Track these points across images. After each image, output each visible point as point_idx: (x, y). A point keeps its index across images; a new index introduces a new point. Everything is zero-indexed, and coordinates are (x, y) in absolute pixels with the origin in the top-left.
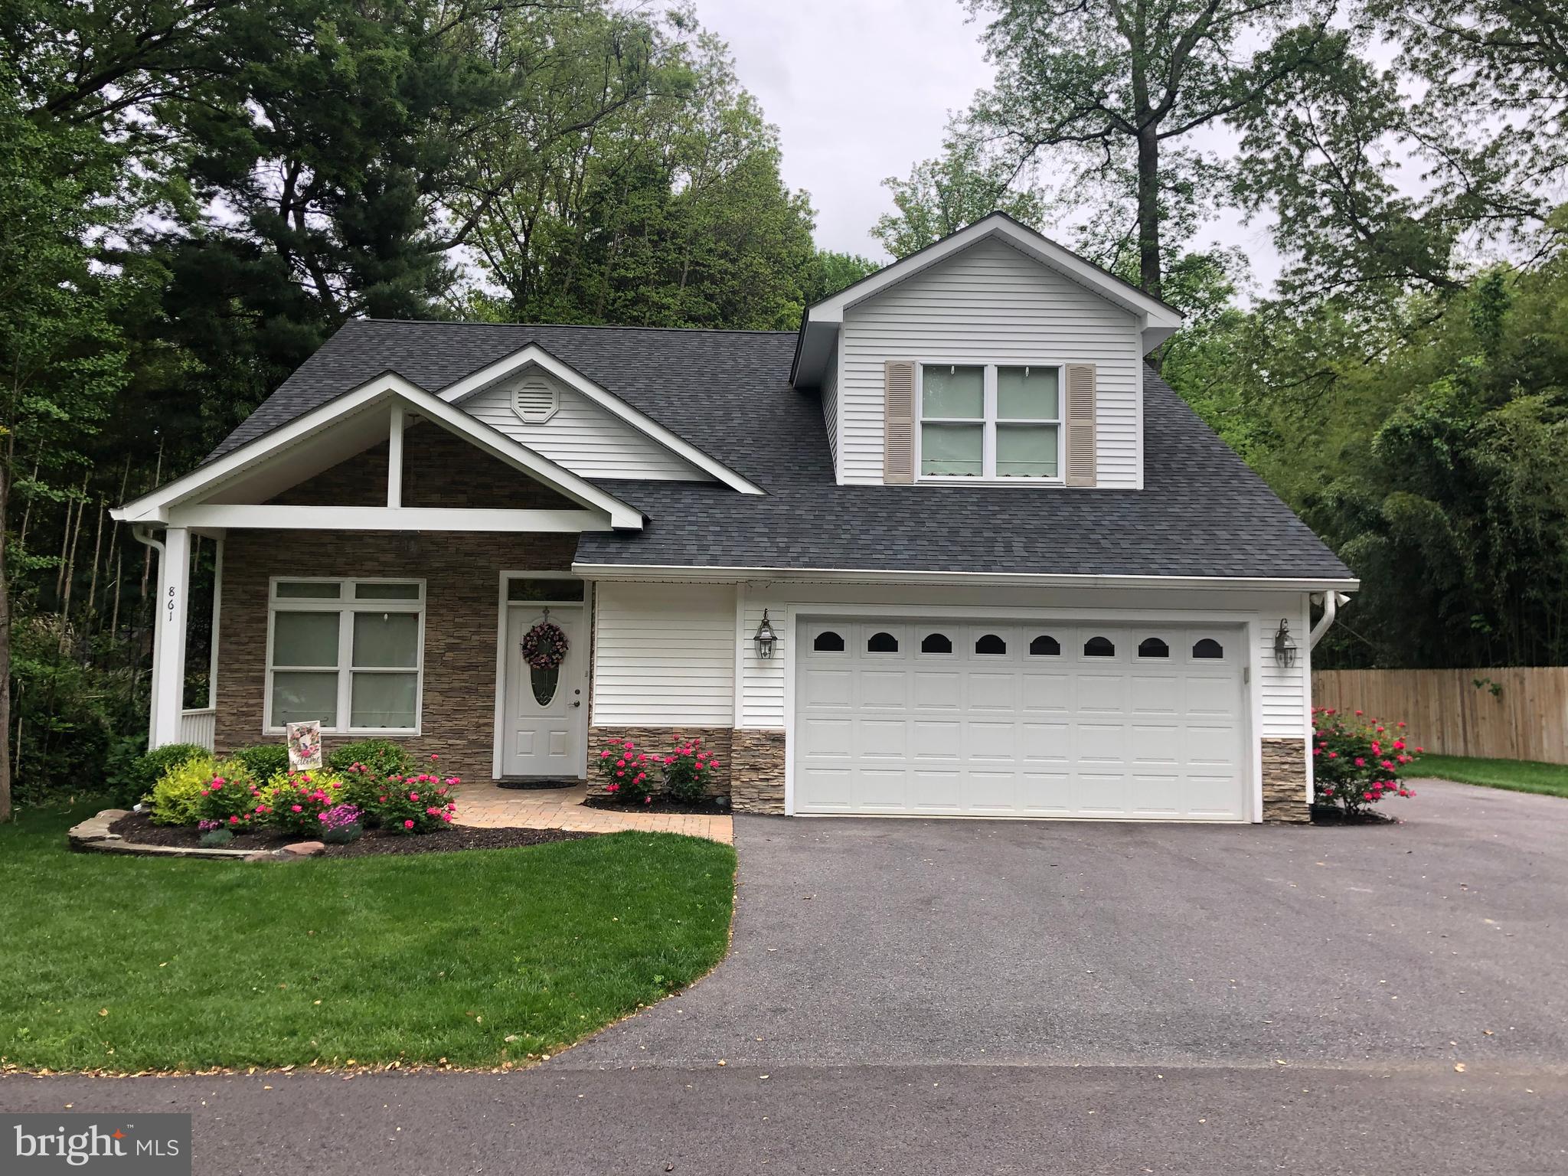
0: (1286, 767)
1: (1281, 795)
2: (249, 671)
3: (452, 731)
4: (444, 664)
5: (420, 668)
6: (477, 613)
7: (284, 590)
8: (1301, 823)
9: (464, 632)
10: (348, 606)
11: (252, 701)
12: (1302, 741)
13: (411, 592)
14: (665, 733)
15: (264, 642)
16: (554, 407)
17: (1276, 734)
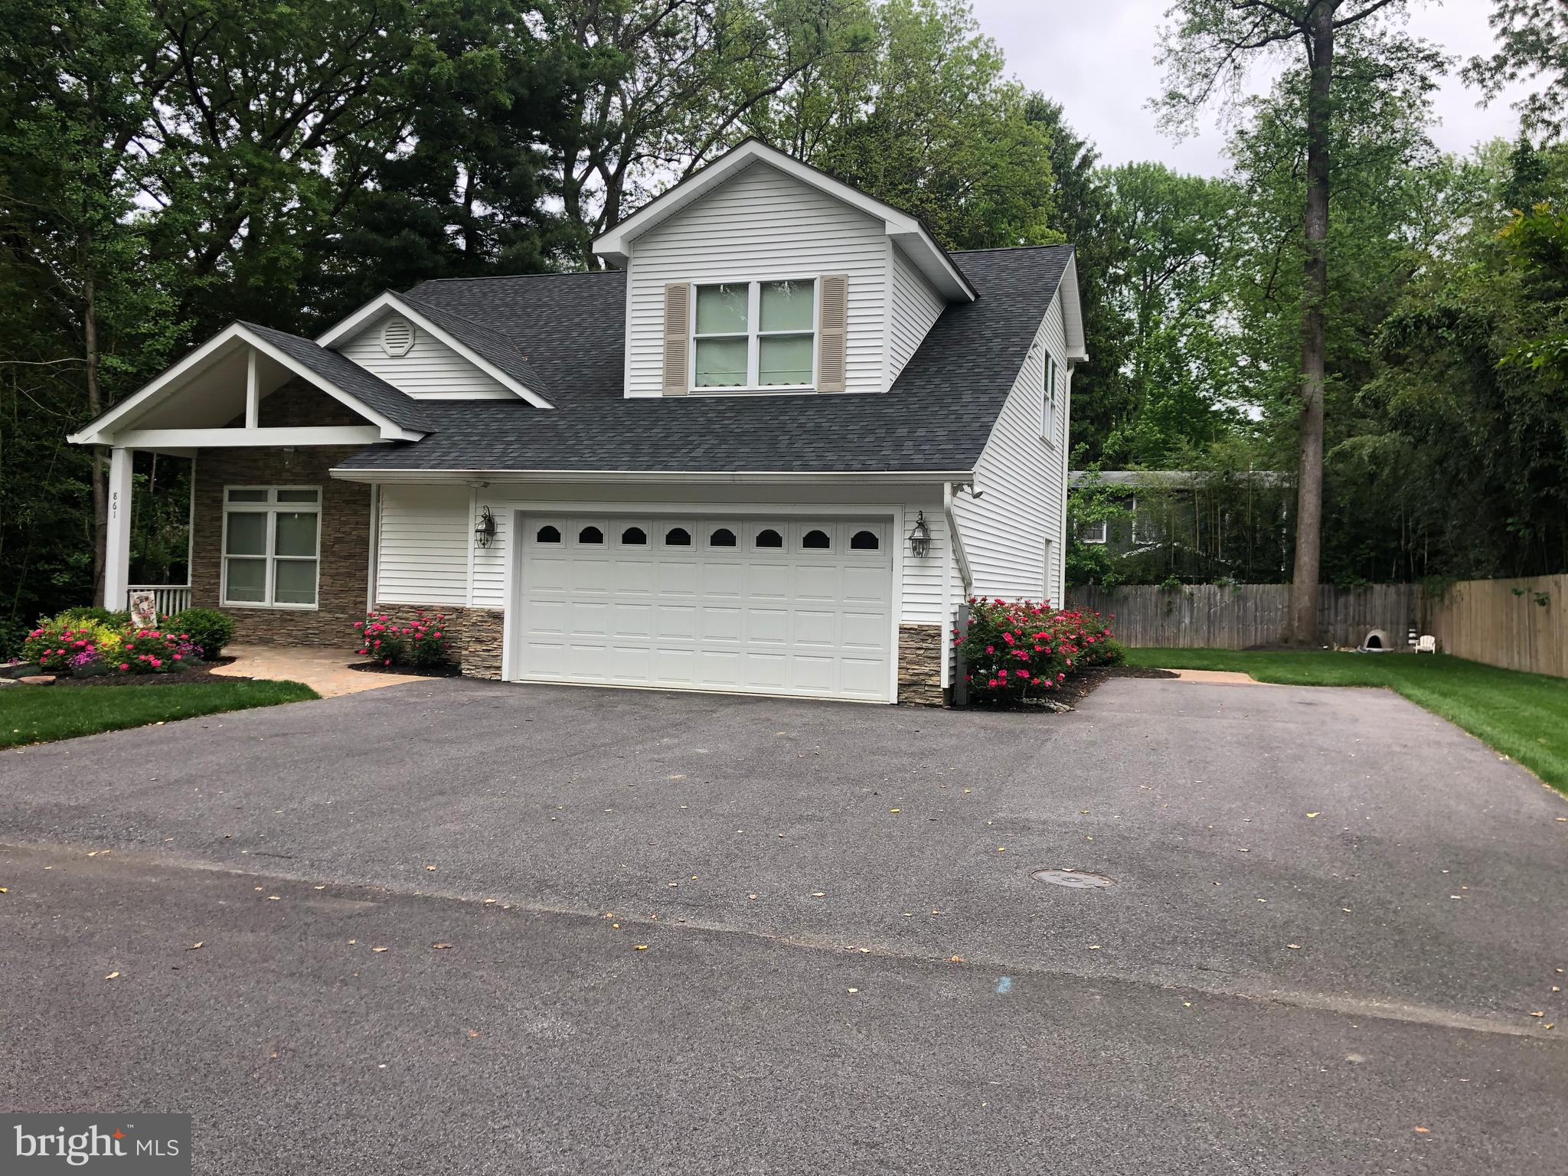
0: (922, 652)
1: (915, 678)
2: (211, 558)
3: (337, 607)
4: (333, 553)
5: (318, 557)
6: (355, 513)
7: (234, 496)
8: (933, 706)
9: (347, 529)
10: (272, 509)
11: (212, 581)
12: (938, 628)
13: (310, 497)
14: (426, 610)
15: (220, 536)
16: (410, 341)
17: (914, 620)
